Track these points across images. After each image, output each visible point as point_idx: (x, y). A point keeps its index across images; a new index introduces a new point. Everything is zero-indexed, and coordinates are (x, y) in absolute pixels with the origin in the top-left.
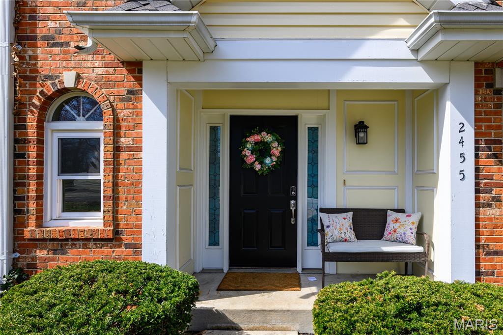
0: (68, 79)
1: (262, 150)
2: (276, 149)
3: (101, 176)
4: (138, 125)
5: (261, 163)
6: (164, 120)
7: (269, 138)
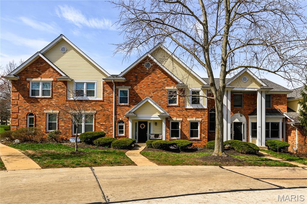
0: (121, 119)
1: (143, 126)
2: (145, 126)
3: (124, 130)
4: (128, 124)
5: (143, 128)
6: (131, 124)
7: (143, 124)
